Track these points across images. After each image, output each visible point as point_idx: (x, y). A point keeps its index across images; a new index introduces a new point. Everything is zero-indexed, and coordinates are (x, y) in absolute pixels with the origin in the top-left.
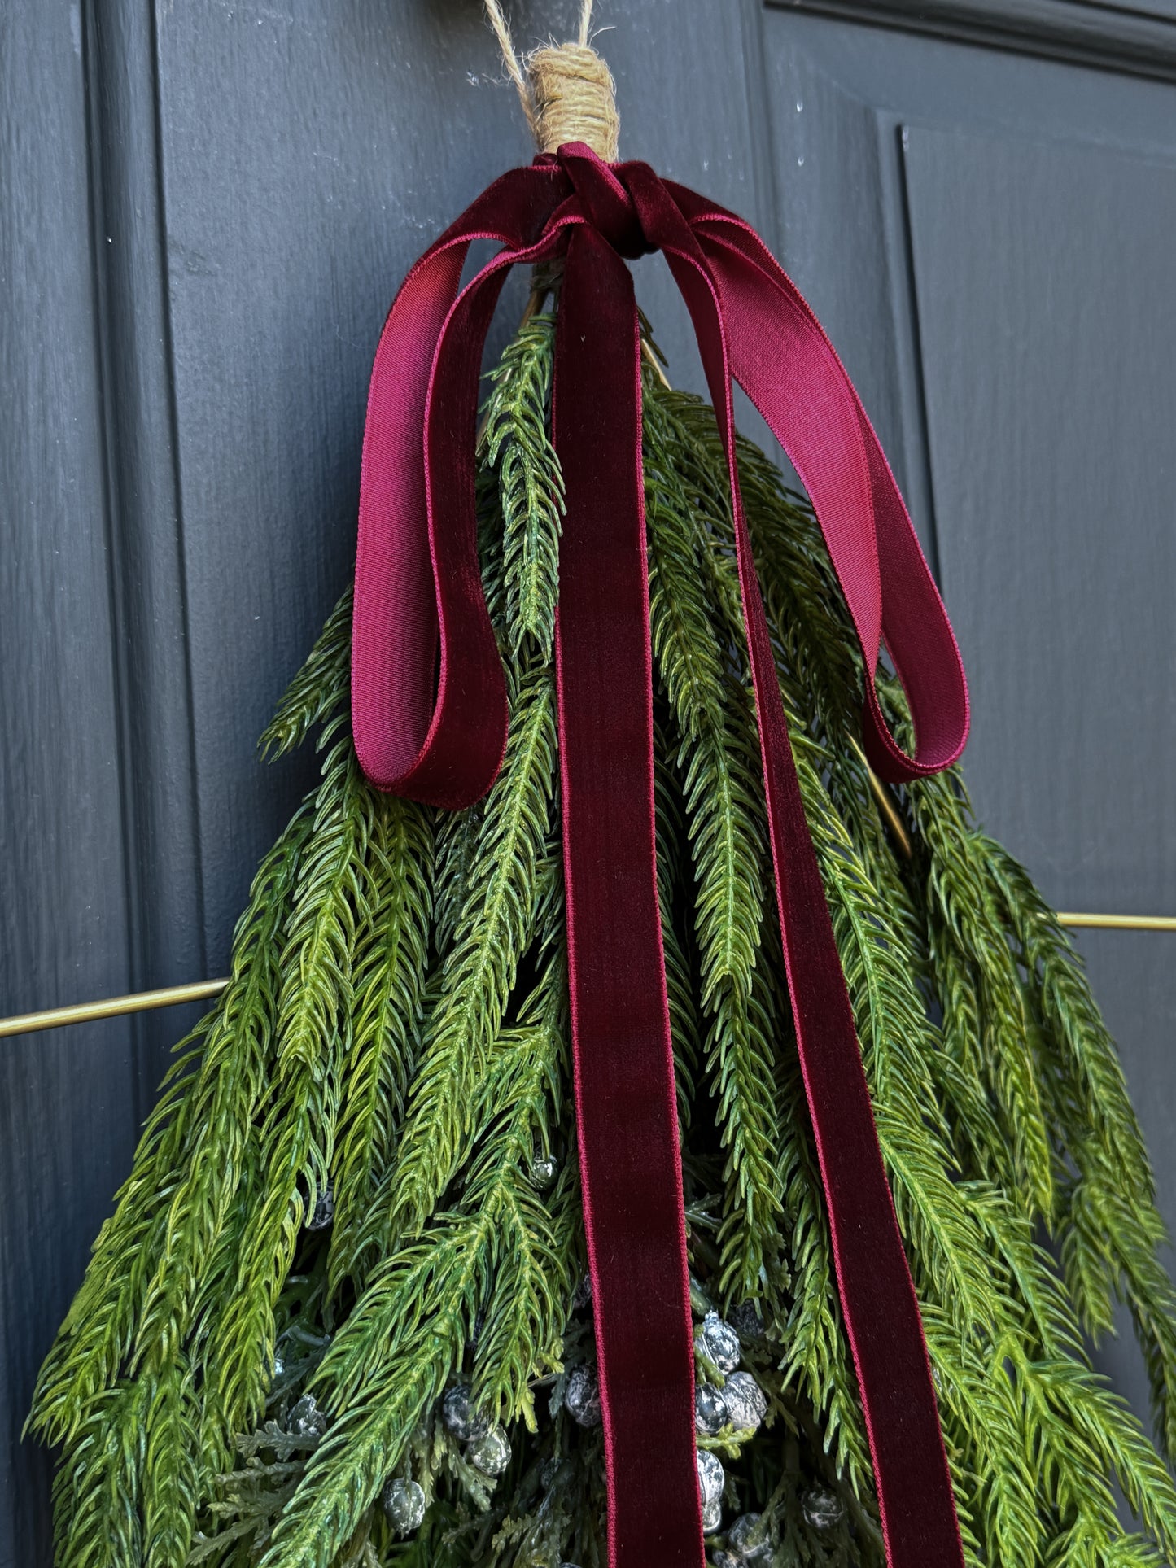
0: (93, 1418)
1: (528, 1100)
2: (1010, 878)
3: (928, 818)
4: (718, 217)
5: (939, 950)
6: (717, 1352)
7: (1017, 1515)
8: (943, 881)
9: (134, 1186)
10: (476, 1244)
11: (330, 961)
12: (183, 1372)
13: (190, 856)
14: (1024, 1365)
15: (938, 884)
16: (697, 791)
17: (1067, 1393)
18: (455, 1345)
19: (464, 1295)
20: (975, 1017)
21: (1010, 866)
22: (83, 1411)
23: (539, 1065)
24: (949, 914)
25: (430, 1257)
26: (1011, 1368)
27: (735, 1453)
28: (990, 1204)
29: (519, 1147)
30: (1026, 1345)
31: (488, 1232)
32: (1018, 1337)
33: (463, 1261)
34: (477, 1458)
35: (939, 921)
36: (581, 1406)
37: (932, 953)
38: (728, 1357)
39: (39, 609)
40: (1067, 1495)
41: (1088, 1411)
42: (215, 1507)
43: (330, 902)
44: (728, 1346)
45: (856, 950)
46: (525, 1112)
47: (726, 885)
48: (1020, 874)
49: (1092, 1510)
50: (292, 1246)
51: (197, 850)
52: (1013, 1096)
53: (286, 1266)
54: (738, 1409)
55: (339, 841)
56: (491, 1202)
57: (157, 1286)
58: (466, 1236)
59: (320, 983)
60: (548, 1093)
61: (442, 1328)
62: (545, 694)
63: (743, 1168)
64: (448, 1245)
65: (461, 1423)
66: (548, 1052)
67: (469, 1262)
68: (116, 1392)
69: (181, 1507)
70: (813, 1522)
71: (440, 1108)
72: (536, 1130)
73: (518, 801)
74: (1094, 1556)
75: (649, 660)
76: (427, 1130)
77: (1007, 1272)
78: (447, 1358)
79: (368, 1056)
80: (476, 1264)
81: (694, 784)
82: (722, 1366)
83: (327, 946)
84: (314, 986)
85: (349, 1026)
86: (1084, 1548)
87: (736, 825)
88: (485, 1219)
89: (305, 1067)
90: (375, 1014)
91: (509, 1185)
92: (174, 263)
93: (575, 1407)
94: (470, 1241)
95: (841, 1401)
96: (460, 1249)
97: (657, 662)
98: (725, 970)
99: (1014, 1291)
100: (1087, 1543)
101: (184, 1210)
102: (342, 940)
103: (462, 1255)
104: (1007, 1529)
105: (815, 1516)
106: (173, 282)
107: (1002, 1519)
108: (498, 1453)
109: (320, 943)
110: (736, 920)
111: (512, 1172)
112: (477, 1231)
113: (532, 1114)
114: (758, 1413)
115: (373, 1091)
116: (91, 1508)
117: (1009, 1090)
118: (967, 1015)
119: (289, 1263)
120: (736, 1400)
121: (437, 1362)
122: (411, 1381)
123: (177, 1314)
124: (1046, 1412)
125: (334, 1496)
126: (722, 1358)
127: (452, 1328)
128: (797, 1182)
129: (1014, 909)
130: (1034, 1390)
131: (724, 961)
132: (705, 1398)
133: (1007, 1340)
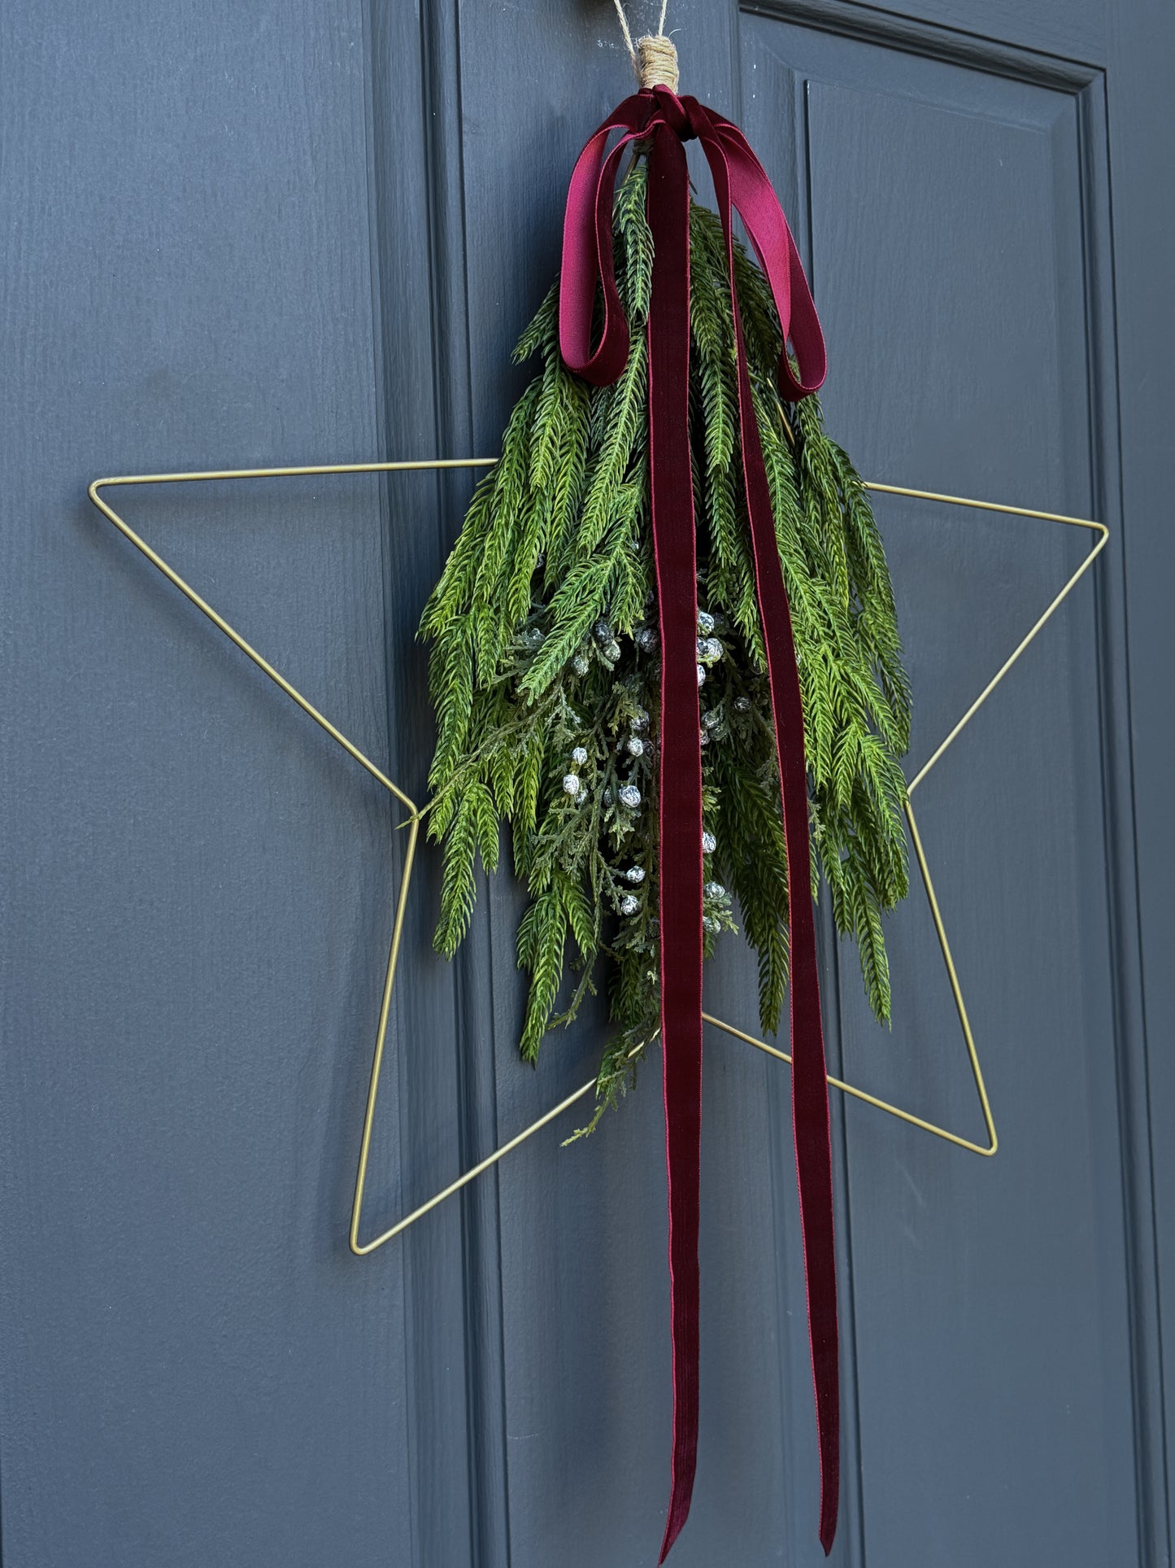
1: (631, 515)
2: (840, 459)
3: (804, 423)
4: (726, 125)
5: (805, 487)
6: (706, 622)
7: (825, 720)
8: (809, 453)
9: (464, 539)
10: (609, 568)
11: (550, 445)
14: (831, 657)
15: (807, 453)
16: (707, 387)
17: (849, 670)
18: (602, 604)
19: (604, 587)
20: (819, 518)
21: (841, 453)
22: (446, 624)
23: (635, 501)
24: (811, 467)
25: (591, 570)
26: (825, 658)
27: (710, 665)
28: (821, 588)
29: (626, 533)
30: (834, 650)
31: (614, 565)
32: (830, 646)
33: (604, 574)
34: (608, 652)
35: (806, 471)
36: (648, 642)
37: (802, 488)
38: (710, 624)
39: (401, 292)
40: (846, 715)
41: (858, 678)
42: (503, 661)
43: (550, 422)
44: (710, 621)
45: (772, 467)
46: (629, 520)
47: (719, 427)
48: (844, 456)
49: (857, 722)
50: (536, 560)
51: (470, 411)
52: (834, 556)
53: (533, 567)
54: (712, 649)
55: (552, 397)
56: (615, 553)
58: (605, 564)
59: (547, 454)
60: (638, 513)
61: (596, 597)
62: (642, 339)
63: (720, 548)
64: (599, 566)
65: (604, 634)
66: (638, 497)
67: (607, 575)
68: (460, 617)
69: (491, 658)
70: (739, 707)
71: (598, 508)
72: (633, 527)
73: (630, 385)
74: (857, 741)
75: (689, 327)
76: (592, 516)
77: (826, 617)
78: (599, 607)
79: (562, 492)
80: (609, 576)
81: (706, 384)
82: (708, 627)
83: (549, 440)
84: (544, 455)
85: (555, 478)
87: (724, 403)
88: (613, 559)
89: (539, 490)
91: (622, 548)
92: (465, 127)
93: (645, 643)
94: (606, 567)
95: (756, 639)
96: (603, 570)
97: (692, 328)
98: (717, 462)
99: (829, 626)
100: (854, 736)
101: (491, 543)
102: (555, 438)
105: (740, 704)
106: (465, 138)
107: (818, 722)
108: (616, 651)
109: (547, 439)
110: (723, 442)
111: (623, 542)
112: (610, 563)
113: (632, 522)
114: (720, 652)
115: (564, 506)
117: (832, 553)
118: (816, 517)
120: (712, 646)
121: (595, 609)
122: (584, 615)
124: (839, 678)
126: (707, 625)
127: (601, 597)
128: (741, 557)
129: (841, 474)
130: (835, 668)
131: (717, 459)
132: (700, 641)
133: (825, 647)
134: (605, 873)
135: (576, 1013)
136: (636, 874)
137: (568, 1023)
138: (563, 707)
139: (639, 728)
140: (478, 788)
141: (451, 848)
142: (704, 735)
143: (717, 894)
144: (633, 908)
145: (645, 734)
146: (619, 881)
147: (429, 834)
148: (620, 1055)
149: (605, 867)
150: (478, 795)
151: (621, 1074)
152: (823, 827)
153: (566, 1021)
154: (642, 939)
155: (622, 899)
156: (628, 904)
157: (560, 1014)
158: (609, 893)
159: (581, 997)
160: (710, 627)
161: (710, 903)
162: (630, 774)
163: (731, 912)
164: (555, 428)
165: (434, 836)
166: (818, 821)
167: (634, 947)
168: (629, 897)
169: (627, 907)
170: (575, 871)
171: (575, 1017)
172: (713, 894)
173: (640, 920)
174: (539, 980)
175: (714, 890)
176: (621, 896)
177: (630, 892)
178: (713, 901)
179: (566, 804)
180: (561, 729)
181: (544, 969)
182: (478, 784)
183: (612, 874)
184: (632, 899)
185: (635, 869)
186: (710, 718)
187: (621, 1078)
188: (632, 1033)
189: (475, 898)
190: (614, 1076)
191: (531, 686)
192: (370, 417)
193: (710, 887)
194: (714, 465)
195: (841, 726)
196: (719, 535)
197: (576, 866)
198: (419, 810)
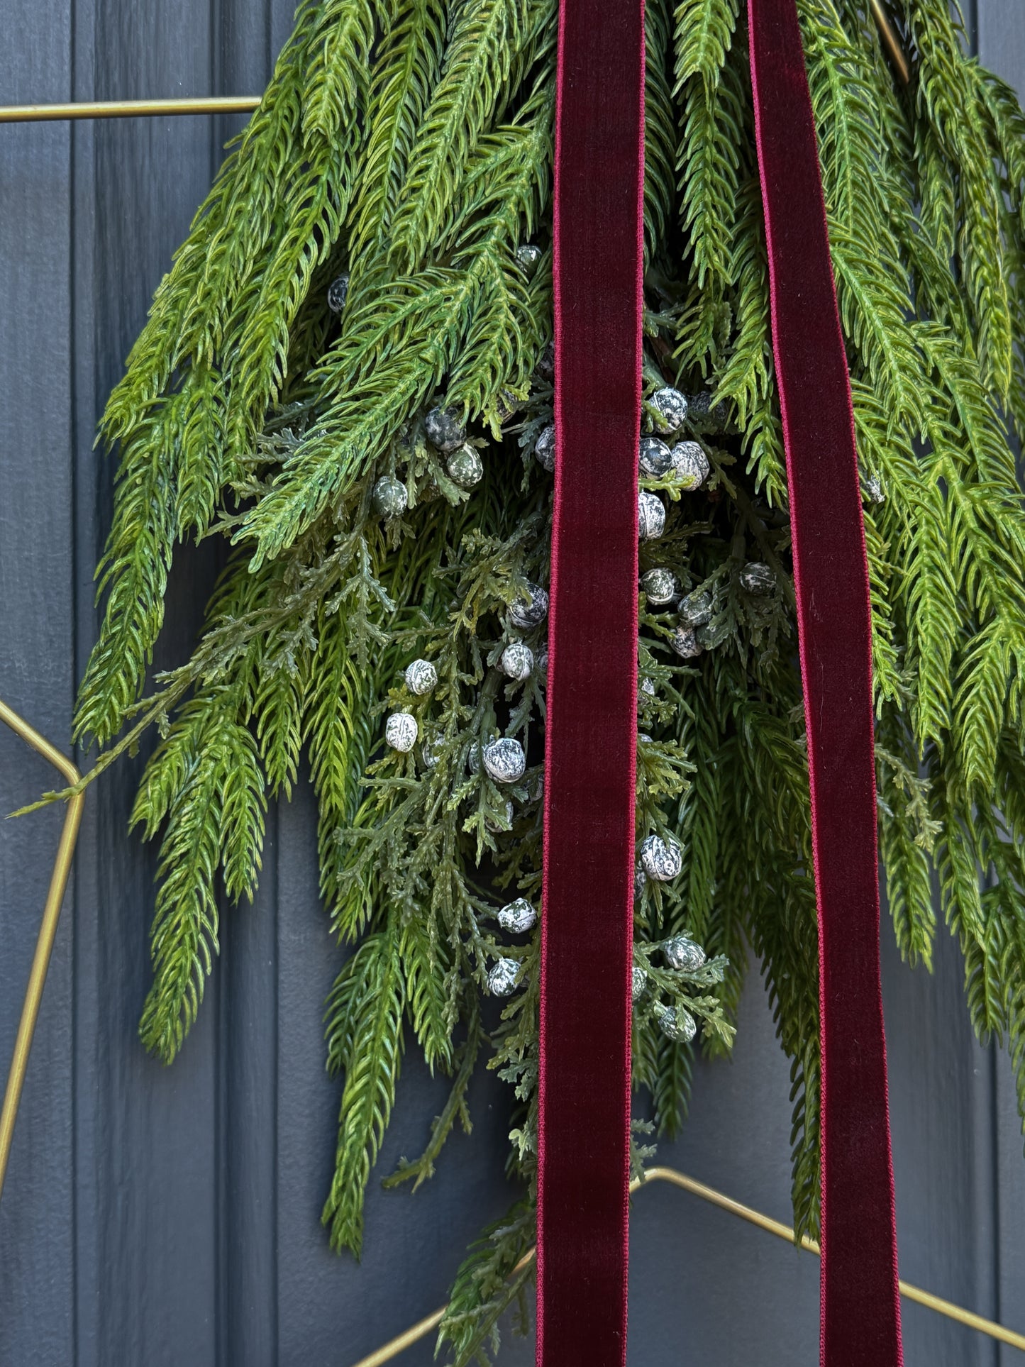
0: (145, 421)
1: (517, 190)
2: (1001, 104)
3: (921, 28)
5: (922, 152)
6: (667, 405)
7: (939, 611)
8: (931, 84)
9: (189, 248)
10: (462, 297)
11: (351, 52)
12: (215, 381)
13: (262, 40)
14: (956, 483)
15: (926, 89)
17: (994, 508)
18: (436, 367)
19: (448, 333)
20: (952, 213)
21: (1003, 92)
22: (138, 414)
23: (529, 163)
24: (933, 112)
25: (421, 298)
26: (943, 483)
27: (676, 496)
29: (505, 227)
30: (965, 469)
31: (473, 289)
32: (956, 460)
33: (450, 308)
34: (452, 468)
35: (925, 123)
36: (546, 449)
37: (916, 154)
38: (675, 410)
40: (987, 600)
41: (1014, 526)
42: (236, 485)
44: (675, 403)
45: (829, 95)
46: (514, 198)
48: (1008, 97)
49: (1010, 613)
50: (306, 279)
52: (982, 289)
53: (301, 295)
54: (681, 463)
56: (479, 265)
57: (196, 304)
58: (454, 289)
59: (341, 70)
60: (535, 186)
63: (699, 245)
64: (438, 292)
65: (438, 429)
66: (538, 154)
67: (455, 309)
68: (165, 399)
69: (207, 477)
70: (747, 582)
71: (434, 166)
72: (523, 215)
74: (1008, 654)
77: (948, 400)
78: (429, 374)
79: (383, 147)
80: (461, 310)
82: (669, 417)
83: (350, 43)
84: (336, 73)
85: (366, 122)
86: (999, 646)
88: (471, 280)
89: (325, 143)
90: (391, 112)
91: (494, 256)
93: (542, 450)
94: (457, 294)
95: (768, 436)
96: (448, 299)
98: (695, 68)
99: (955, 420)
100: (1002, 643)
101: (221, 248)
102: (362, 38)
103: (448, 304)
104: (929, 620)
105: (749, 577)
107: (924, 614)
108: (470, 465)
109: (344, 40)
110: (710, 27)
111: (498, 245)
112: (464, 288)
113: (519, 203)
114: (700, 469)
115: (386, 180)
116: (138, 481)
117: (979, 282)
118: (944, 210)
119: (303, 294)
120: (681, 456)
121: (420, 380)
122: (398, 389)
123: (211, 327)
124: (973, 524)
125: (327, 464)
126: (669, 411)
127: (436, 357)
129: (1001, 131)
130: (965, 504)
131: (694, 61)
132: (652, 445)
133: (943, 461)
134: (465, 908)
135: (436, 1163)
136: (517, 916)
137: (420, 1181)
138: (363, 580)
139: (524, 624)
140: (232, 736)
141: (172, 847)
142: (688, 639)
143: (688, 962)
144: (509, 985)
145: (533, 634)
146: (491, 925)
147: (134, 820)
148: (488, 1273)
149: (464, 895)
150: (232, 748)
151: (490, 1311)
152: (937, 826)
153: (415, 1178)
154: (518, 1051)
155: (491, 964)
156: (498, 976)
157: (410, 1161)
158: (470, 948)
159: (445, 1133)
160: (675, 416)
161: (674, 979)
162: (513, 713)
163: (717, 1001)
164: (364, 19)
165: (143, 824)
166: (925, 813)
167: (498, 1069)
168: (502, 962)
169: (497, 981)
170: (410, 901)
171: (431, 1172)
172: (679, 961)
173: (520, 1010)
174: (353, 1103)
175: (681, 954)
176: (490, 956)
177: (506, 950)
178: (680, 975)
179: (400, 768)
180: (360, 623)
181: (363, 1081)
182: (231, 728)
183: (476, 913)
184: (506, 966)
185: (514, 907)
186: (692, 605)
187: (490, 1317)
188: (508, 1234)
189: (217, 945)
190: (475, 1312)
191: (259, 534)
192: (60, 42)
193: (674, 946)
194: (689, 74)
195: (974, 624)
196: (697, 222)
197: (410, 891)
198: (82, 775)
